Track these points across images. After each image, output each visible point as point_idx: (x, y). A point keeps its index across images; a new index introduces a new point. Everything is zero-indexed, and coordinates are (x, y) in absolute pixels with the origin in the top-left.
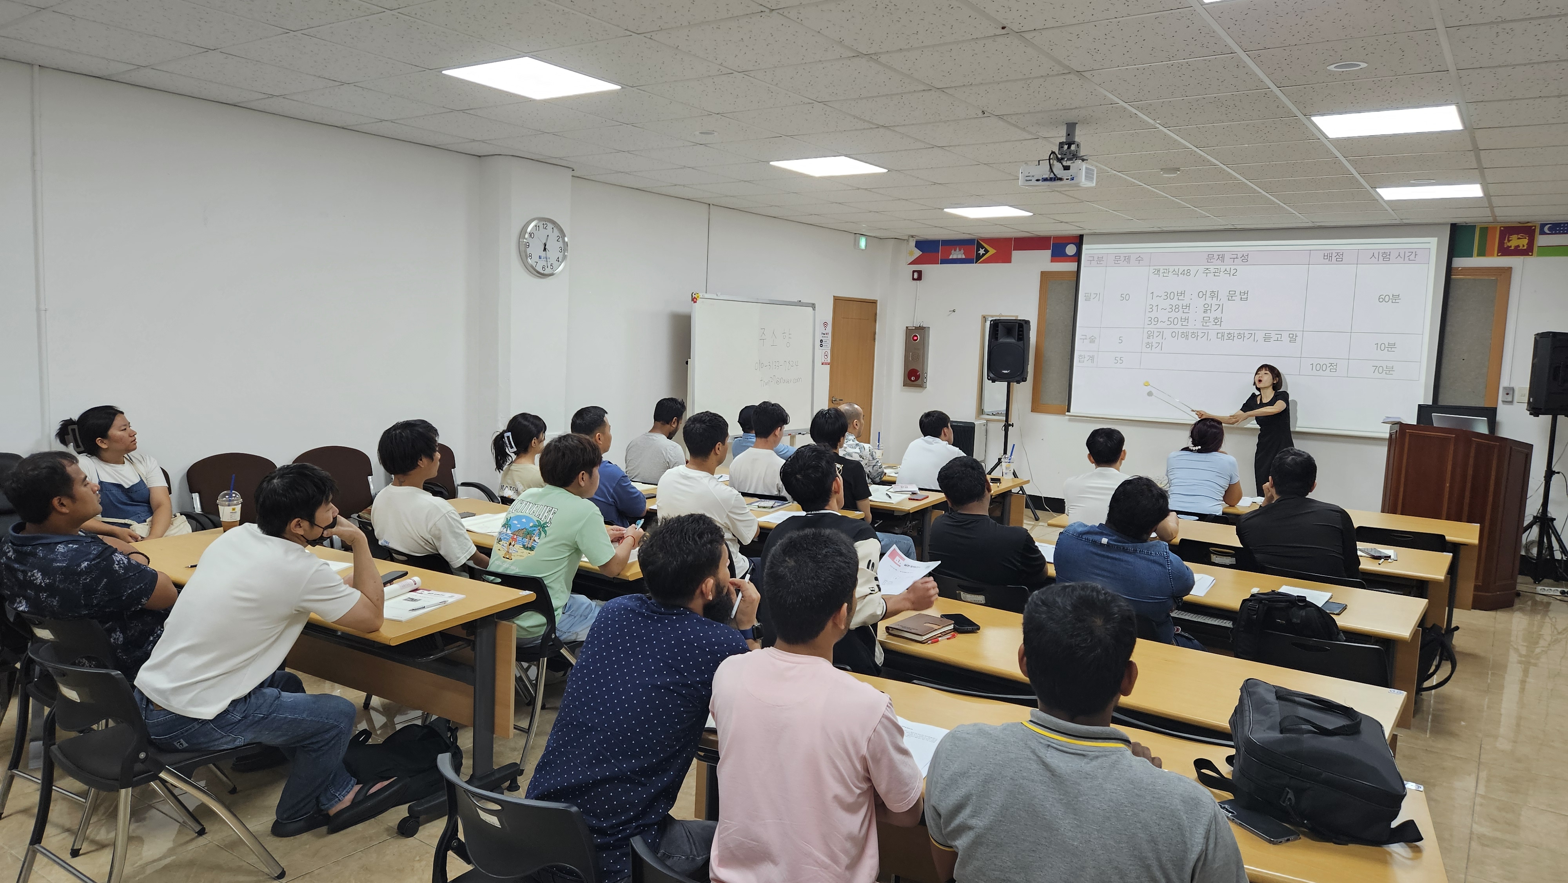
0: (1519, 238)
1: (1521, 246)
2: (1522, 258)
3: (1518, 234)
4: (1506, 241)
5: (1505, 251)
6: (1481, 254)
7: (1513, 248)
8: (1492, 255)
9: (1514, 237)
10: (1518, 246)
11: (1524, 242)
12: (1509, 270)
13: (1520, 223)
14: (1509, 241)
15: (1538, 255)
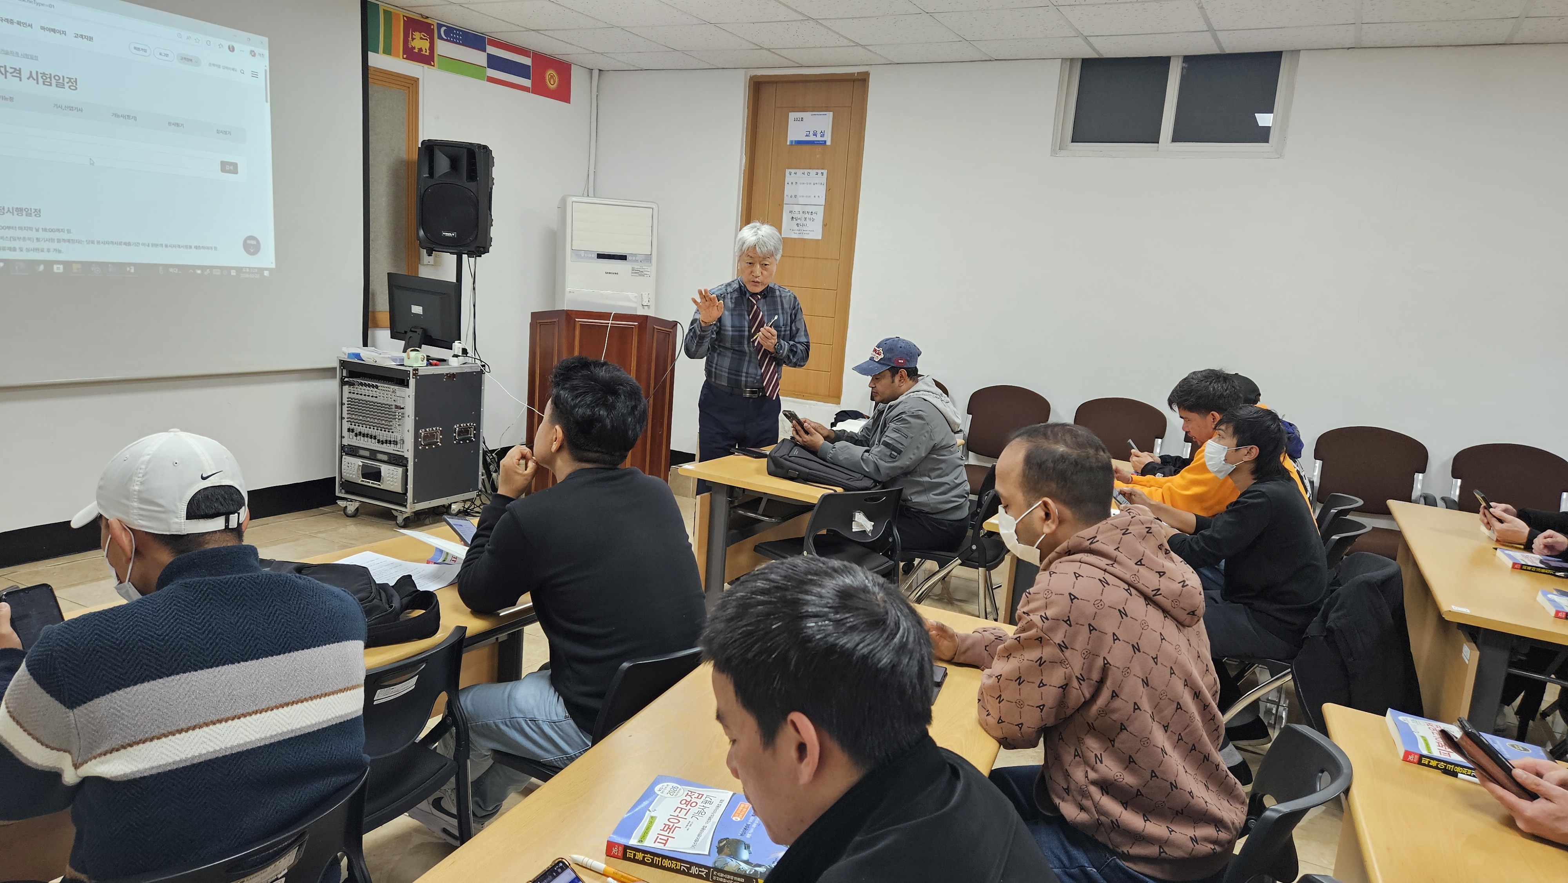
0: (421, 38)
1: (424, 50)
2: (426, 66)
3: (420, 32)
4: (410, 39)
5: (411, 55)
6: (388, 51)
7: (416, 51)
8: (399, 57)
9: (417, 35)
10: (420, 50)
11: (425, 45)
12: (416, 81)
13: (422, 16)
14: (413, 39)
15: (440, 68)
